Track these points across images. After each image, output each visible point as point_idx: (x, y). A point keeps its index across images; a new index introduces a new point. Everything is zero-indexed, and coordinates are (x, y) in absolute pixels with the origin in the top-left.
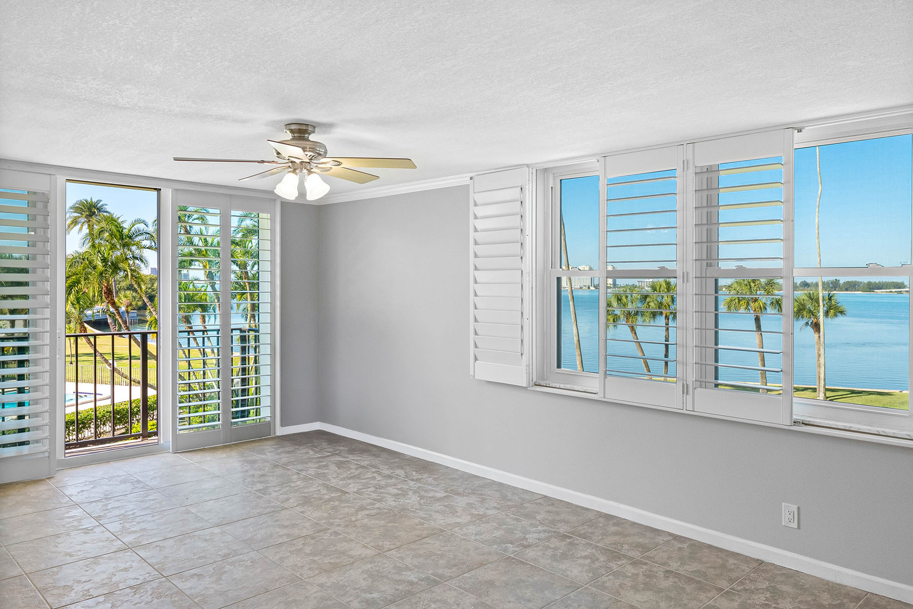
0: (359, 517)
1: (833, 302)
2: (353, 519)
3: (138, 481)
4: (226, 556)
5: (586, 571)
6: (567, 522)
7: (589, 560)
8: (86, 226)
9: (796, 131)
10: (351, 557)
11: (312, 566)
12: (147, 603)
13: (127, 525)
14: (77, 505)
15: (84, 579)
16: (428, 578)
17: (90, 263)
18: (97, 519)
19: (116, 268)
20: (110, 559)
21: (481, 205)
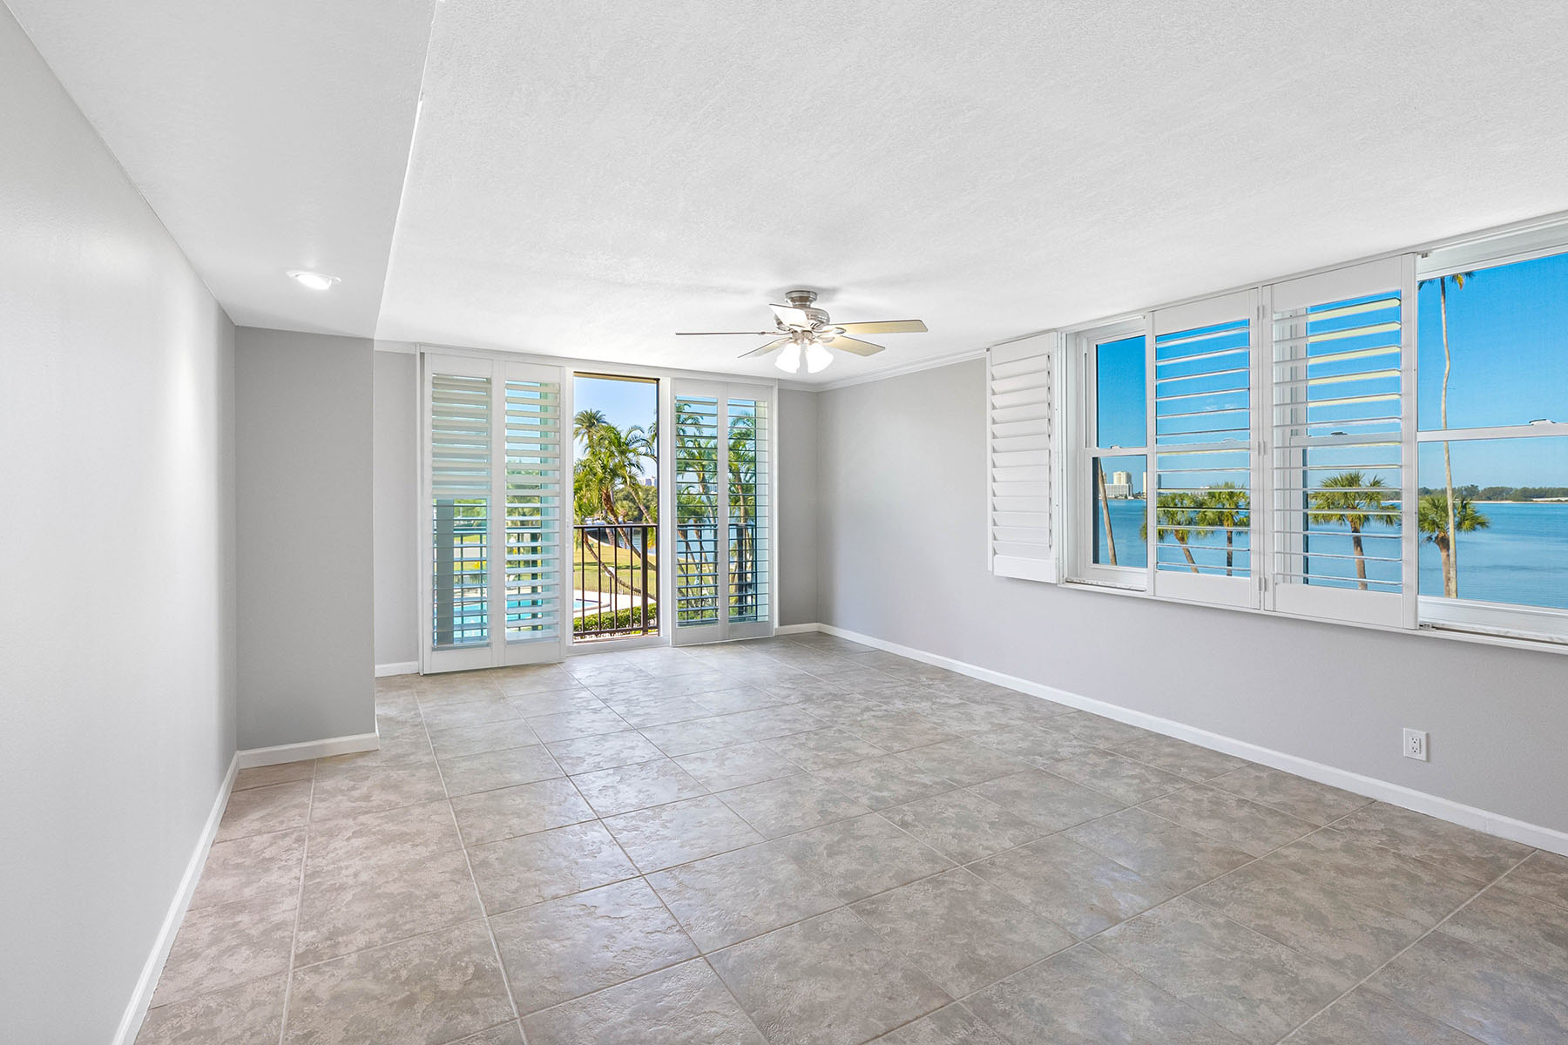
0: (865, 717)
1: (1469, 511)
2: (859, 719)
3: (641, 671)
4: (727, 744)
5: (1134, 791)
6: (1107, 739)
7: (1138, 781)
8: (586, 436)
9: (1420, 256)
10: (857, 755)
11: (816, 760)
12: (653, 779)
13: (632, 709)
14: (585, 688)
15: (595, 752)
16: (944, 783)
17: (591, 470)
18: (604, 701)
19: (614, 473)
20: (617, 737)
21: (1000, 393)
